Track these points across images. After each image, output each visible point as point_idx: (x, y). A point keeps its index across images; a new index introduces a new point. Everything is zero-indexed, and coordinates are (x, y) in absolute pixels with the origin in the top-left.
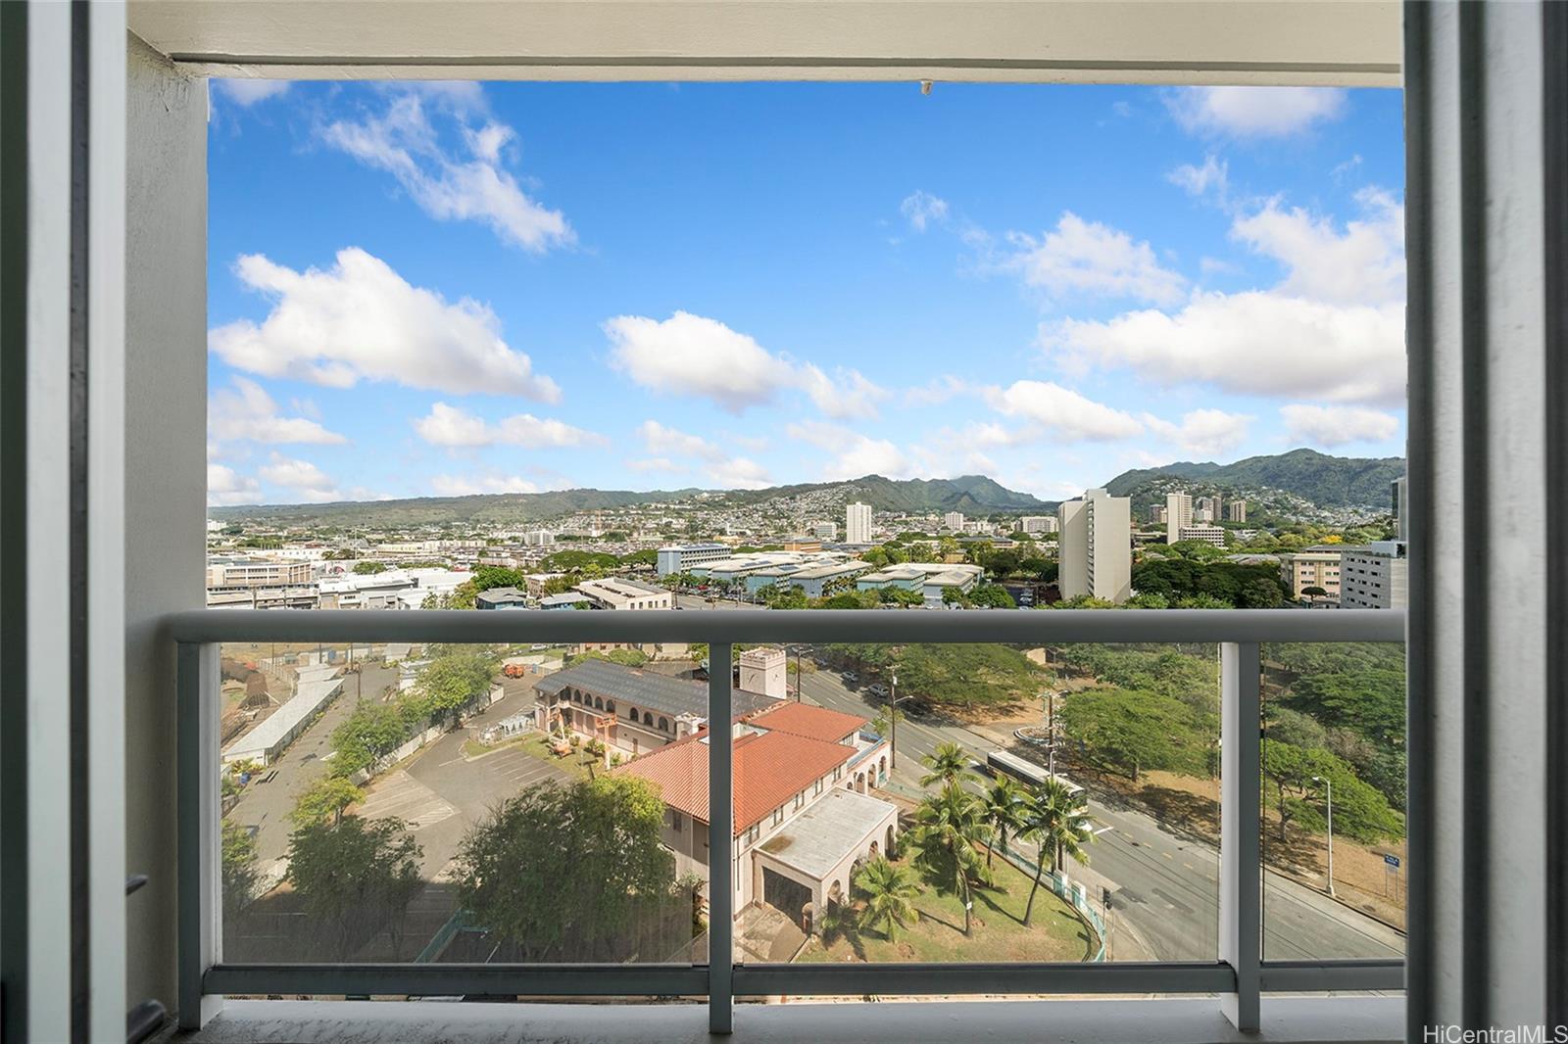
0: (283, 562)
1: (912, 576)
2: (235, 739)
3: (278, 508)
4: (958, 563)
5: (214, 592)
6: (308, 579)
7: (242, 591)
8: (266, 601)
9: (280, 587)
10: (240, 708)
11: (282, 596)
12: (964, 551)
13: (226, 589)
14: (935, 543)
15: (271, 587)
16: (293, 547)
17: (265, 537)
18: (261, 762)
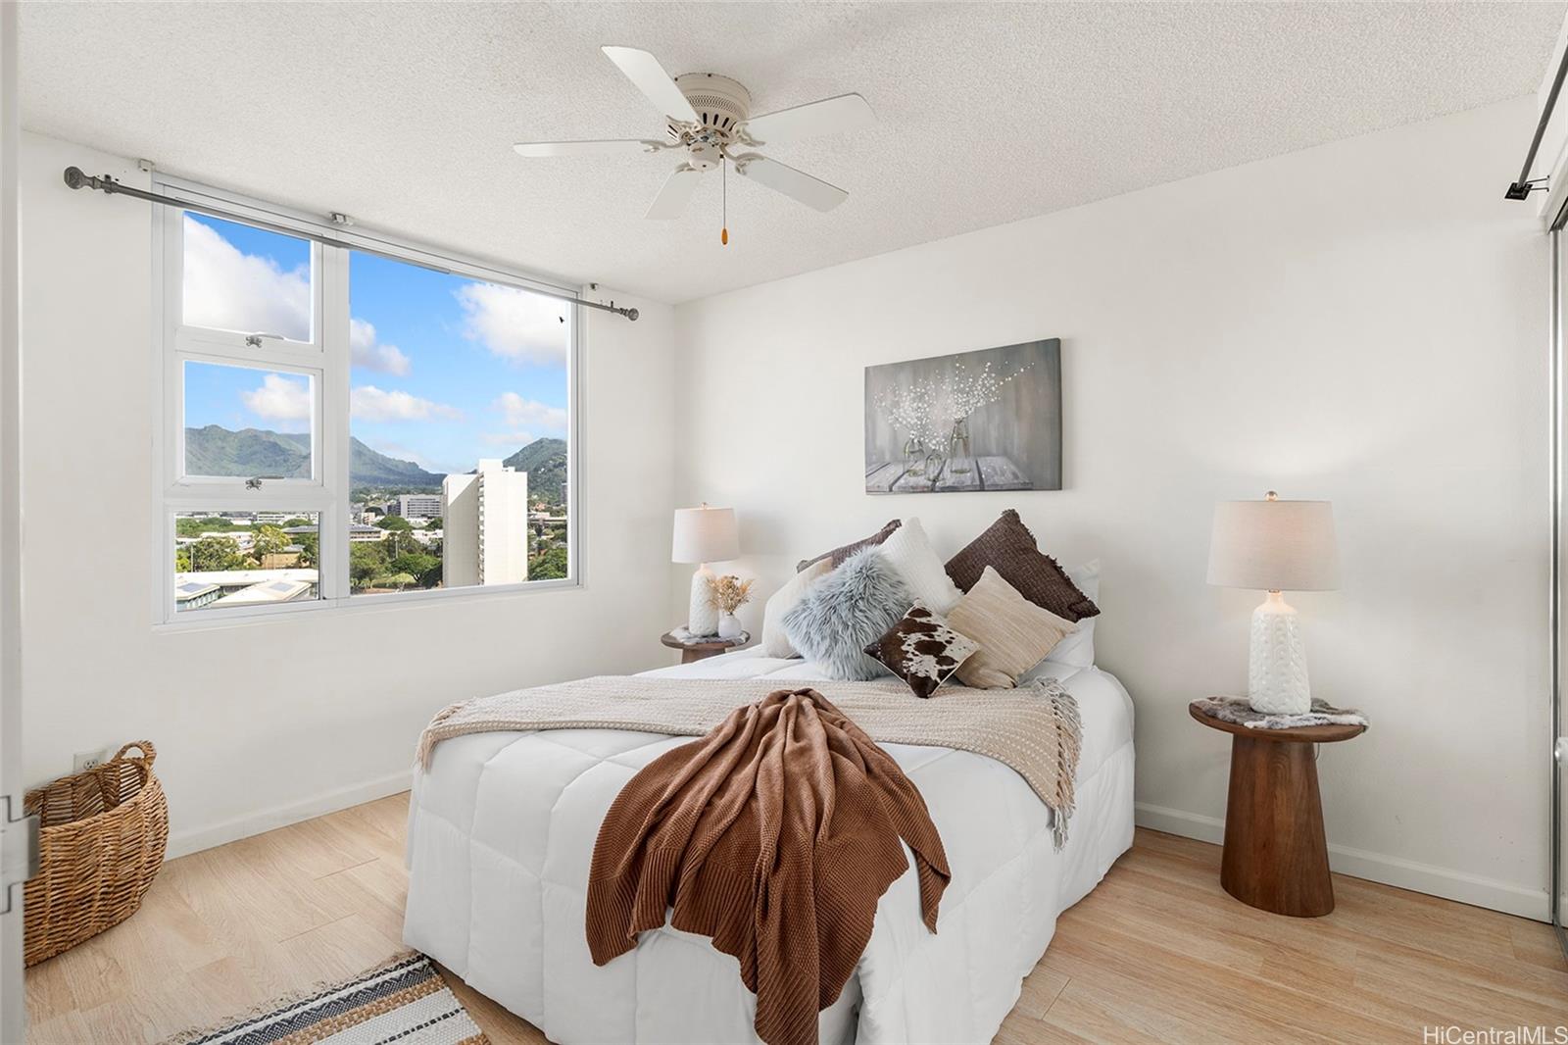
1: (189, 595)
4: (288, 567)
12: (299, 548)
14: (246, 535)
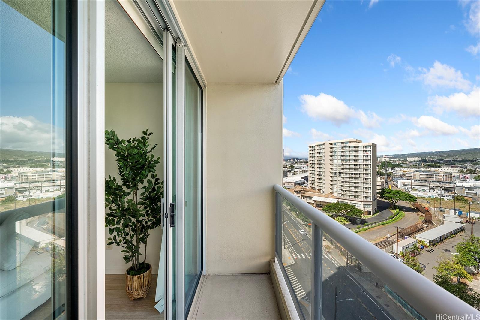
0: (440, 173)
2: (419, 232)
3: (440, 152)
5: (416, 181)
6: (451, 180)
7: (425, 182)
8: (433, 186)
9: (439, 182)
10: (422, 222)
11: (440, 185)
13: (420, 180)
15: (436, 182)
16: (446, 167)
17: (435, 163)
18: (428, 244)
